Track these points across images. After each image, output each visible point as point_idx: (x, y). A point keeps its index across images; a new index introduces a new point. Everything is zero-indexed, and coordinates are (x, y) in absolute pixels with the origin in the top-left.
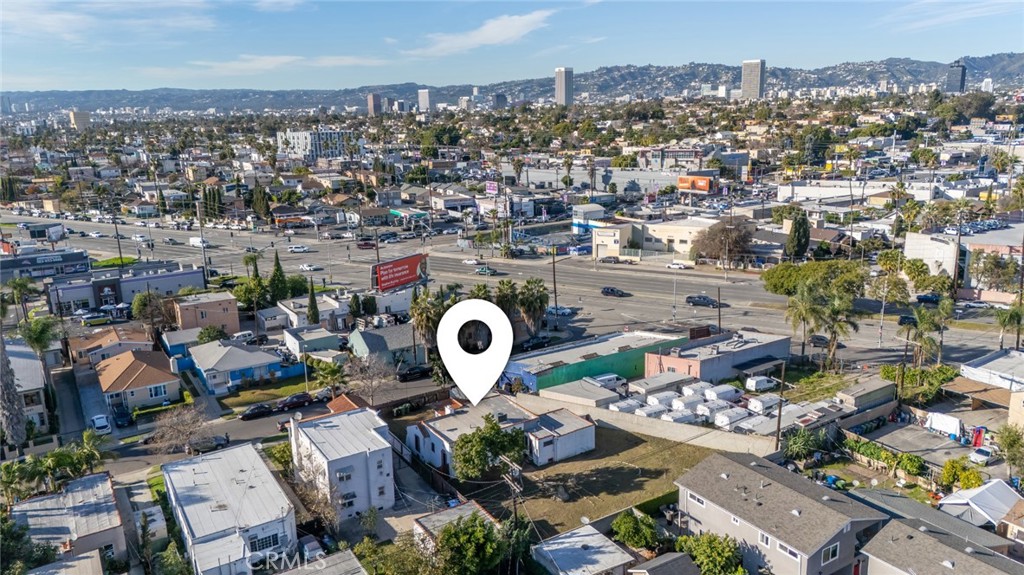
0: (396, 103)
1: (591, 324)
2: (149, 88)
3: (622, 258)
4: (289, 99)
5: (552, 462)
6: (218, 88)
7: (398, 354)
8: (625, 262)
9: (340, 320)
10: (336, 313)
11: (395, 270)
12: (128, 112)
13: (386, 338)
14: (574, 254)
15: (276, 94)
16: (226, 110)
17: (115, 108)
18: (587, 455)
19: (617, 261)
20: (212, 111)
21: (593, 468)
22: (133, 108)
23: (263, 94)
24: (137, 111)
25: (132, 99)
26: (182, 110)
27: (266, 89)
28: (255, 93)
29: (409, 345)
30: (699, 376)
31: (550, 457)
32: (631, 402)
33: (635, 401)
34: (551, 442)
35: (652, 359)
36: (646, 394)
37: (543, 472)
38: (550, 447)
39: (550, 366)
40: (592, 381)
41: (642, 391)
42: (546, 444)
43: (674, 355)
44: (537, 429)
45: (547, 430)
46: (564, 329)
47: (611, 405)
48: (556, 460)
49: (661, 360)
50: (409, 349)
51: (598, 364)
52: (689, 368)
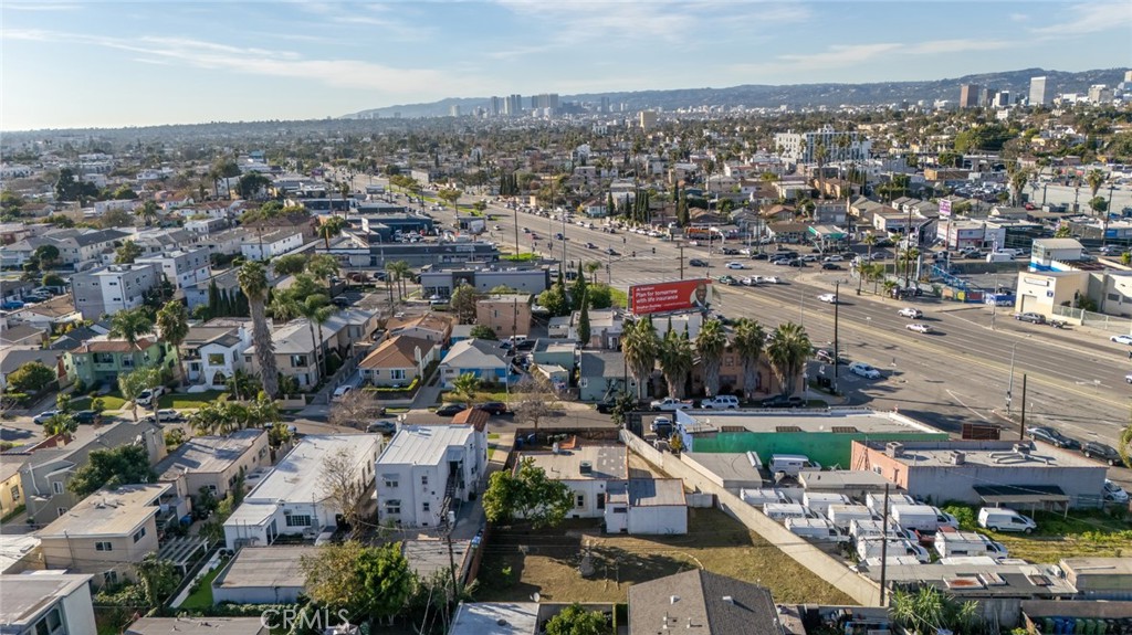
0: (998, 95)
2: (731, 86)
3: (1050, 317)
4: (872, 93)
5: (624, 533)
6: (799, 83)
7: (613, 383)
8: (1054, 323)
9: (610, 339)
10: (609, 331)
11: (657, 293)
12: (704, 110)
13: (606, 365)
14: (990, 302)
15: (860, 88)
16: (798, 107)
17: (694, 107)
19: (1042, 321)
20: (783, 108)
22: (709, 106)
23: (845, 88)
24: (713, 110)
25: (713, 98)
26: (754, 107)
27: (850, 83)
28: (836, 86)
29: (622, 375)
30: (905, 486)
31: (624, 527)
32: (770, 493)
33: (778, 494)
34: (623, 510)
35: (857, 449)
36: (806, 491)
37: (602, 540)
38: (621, 515)
39: (715, 429)
40: (752, 459)
41: (805, 485)
42: (617, 510)
43: (890, 452)
44: (621, 492)
45: (627, 496)
46: (843, 395)
47: (742, 491)
48: (630, 532)
49: (866, 454)
50: (624, 380)
51: (788, 441)
52: (897, 471)
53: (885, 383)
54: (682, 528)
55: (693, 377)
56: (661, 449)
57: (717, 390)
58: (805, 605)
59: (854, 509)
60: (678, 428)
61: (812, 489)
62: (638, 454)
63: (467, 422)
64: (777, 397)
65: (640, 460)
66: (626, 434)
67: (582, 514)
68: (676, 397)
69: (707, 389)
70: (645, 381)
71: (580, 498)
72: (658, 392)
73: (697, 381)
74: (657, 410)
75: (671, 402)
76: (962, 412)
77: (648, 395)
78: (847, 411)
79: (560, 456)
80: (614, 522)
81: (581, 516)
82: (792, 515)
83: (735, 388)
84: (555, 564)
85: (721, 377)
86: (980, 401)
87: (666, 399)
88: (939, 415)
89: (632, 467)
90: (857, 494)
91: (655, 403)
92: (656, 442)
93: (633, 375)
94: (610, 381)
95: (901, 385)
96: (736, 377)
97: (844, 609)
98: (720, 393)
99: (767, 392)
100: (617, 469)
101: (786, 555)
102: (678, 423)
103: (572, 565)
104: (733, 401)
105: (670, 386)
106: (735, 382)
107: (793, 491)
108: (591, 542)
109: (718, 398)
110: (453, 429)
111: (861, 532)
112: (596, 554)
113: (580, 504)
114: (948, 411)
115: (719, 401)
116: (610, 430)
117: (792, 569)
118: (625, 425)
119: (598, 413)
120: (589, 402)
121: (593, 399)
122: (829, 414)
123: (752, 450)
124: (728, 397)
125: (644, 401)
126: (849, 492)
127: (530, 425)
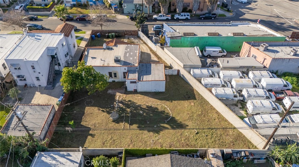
1: (251, 12)
5: (135, 92)
7: (137, 6)
18: (155, 95)
21: (149, 104)
29: (141, 3)
30: (268, 66)
31: (135, 89)
32: (205, 71)
33: (208, 71)
34: (135, 82)
35: (246, 47)
36: (222, 69)
37: (125, 96)
38: (134, 84)
39: (181, 35)
40: (196, 51)
41: (221, 66)
42: (131, 82)
43: (262, 48)
44: (134, 72)
45: (137, 74)
46: (233, 12)
47: (192, 70)
48: (138, 91)
49: (250, 49)
50: (142, 5)
51: (213, 40)
52: (265, 59)
53: (249, 6)
54: (162, 89)
55: (172, 4)
56: (156, 43)
57: (182, 10)
58: (224, 150)
59: (245, 81)
60: (164, 31)
61: (225, 68)
62: (146, 44)
63: (61, 32)
64: (206, 13)
65: (146, 46)
66: (141, 34)
67: (116, 80)
68: (164, 13)
69: (177, 10)
70: (151, 7)
71: (115, 74)
72: (156, 10)
73: (173, 5)
74: (156, 20)
75: (161, 16)
76: (282, 21)
77: (152, 12)
78: (237, 23)
79: (107, 51)
80: (131, 87)
81: (116, 81)
82: (216, 85)
83: (189, 8)
84: (100, 112)
85: (183, 4)
86: (289, 15)
87: (160, 14)
88: (273, 22)
89: (143, 51)
90: (245, 71)
91: (155, 16)
92: (154, 38)
93: (145, 3)
94: (136, 5)
95: (256, 7)
96: (190, 3)
97: (245, 151)
98: (183, 11)
99: (202, 10)
100: (134, 58)
101: (211, 106)
102: (164, 29)
103: (109, 113)
104: (188, 15)
105: (162, 9)
106: (189, 6)
107: (215, 69)
108: (120, 97)
109: (182, 14)
110: (53, 36)
111: (250, 96)
112: (121, 105)
113: (115, 76)
114: (276, 20)
115: (182, 16)
116: (134, 31)
117: (215, 116)
118: (140, 29)
119: (130, 20)
120: (127, 15)
121: (129, 13)
122: (231, 24)
123: (197, 46)
124: (186, 14)
125: (151, 15)
126: (241, 70)
127: (98, 28)
